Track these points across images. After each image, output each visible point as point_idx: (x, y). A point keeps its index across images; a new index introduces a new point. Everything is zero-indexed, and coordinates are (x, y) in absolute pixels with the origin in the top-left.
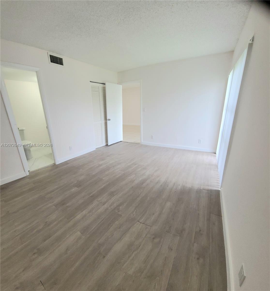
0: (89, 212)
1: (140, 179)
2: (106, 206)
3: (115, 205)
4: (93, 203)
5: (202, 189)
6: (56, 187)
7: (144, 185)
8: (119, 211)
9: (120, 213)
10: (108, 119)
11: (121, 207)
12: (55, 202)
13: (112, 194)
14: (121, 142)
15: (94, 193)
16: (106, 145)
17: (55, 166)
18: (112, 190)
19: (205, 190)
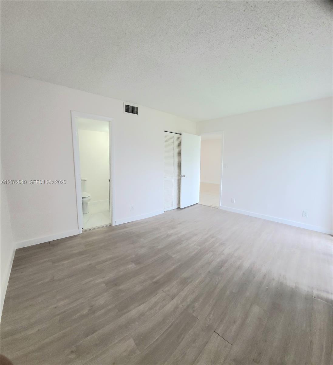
0: (151, 309)
1: (218, 260)
2: (175, 301)
3: (189, 300)
4: (157, 294)
5: (315, 295)
6: (109, 256)
7: (223, 269)
8: (194, 311)
9: (194, 314)
10: (182, 174)
11: (197, 303)
12: (106, 278)
13: (184, 282)
14: (198, 205)
15: (158, 278)
16: (178, 208)
17: (111, 228)
18: (185, 275)
19: (321, 298)
